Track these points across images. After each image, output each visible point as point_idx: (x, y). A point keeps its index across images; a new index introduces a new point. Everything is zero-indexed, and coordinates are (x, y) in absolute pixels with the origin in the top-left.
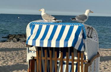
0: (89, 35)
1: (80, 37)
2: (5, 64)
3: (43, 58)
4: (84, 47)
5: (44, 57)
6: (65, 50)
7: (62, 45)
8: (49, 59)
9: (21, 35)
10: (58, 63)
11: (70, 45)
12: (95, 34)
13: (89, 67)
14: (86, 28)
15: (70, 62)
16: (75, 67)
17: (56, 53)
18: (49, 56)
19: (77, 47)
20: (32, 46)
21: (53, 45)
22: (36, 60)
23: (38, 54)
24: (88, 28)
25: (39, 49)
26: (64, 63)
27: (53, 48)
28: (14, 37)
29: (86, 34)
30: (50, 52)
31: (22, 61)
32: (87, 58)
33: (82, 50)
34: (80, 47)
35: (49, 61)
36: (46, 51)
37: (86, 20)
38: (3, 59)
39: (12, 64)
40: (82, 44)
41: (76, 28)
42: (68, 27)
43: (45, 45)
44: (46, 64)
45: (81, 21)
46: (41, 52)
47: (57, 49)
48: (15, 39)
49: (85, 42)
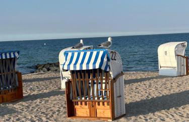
0: (113, 58)
1: (105, 60)
2: (40, 92)
3: (77, 80)
4: (109, 68)
5: (78, 78)
6: (94, 71)
7: (91, 67)
8: (82, 80)
9: (51, 64)
10: (89, 83)
11: (97, 67)
12: (118, 56)
13: (114, 84)
14: (109, 52)
15: (100, 81)
16: (104, 85)
17: (87, 75)
18: (81, 78)
19: (103, 68)
20: (67, 70)
21: (84, 68)
22: (71, 82)
23: (73, 76)
24: (112, 52)
25: (73, 72)
26: (95, 83)
27: (84, 70)
28: (43, 67)
29: (110, 57)
30: (83, 74)
31: (57, 88)
32: (112, 77)
33: (108, 70)
34: (106, 68)
35: (82, 81)
36: (79, 74)
37: (110, 46)
38: (38, 88)
39: (48, 91)
40: (107, 66)
41: (101, 53)
42: (95, 53)
43: (78, 68)
44: (80, 84)
45: (106, 47)
46: (75, 75)
47: (88, 71)
48: (45, 69)
49: (110, 63)
